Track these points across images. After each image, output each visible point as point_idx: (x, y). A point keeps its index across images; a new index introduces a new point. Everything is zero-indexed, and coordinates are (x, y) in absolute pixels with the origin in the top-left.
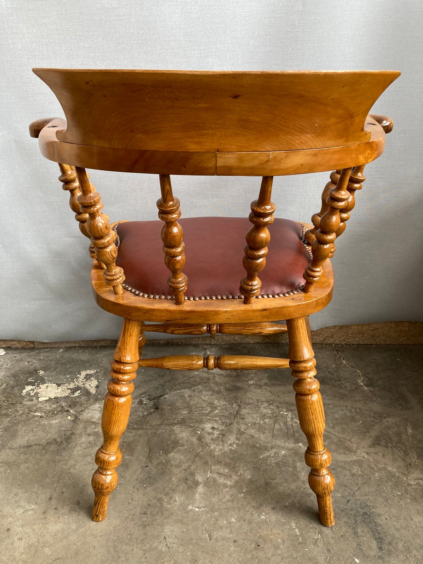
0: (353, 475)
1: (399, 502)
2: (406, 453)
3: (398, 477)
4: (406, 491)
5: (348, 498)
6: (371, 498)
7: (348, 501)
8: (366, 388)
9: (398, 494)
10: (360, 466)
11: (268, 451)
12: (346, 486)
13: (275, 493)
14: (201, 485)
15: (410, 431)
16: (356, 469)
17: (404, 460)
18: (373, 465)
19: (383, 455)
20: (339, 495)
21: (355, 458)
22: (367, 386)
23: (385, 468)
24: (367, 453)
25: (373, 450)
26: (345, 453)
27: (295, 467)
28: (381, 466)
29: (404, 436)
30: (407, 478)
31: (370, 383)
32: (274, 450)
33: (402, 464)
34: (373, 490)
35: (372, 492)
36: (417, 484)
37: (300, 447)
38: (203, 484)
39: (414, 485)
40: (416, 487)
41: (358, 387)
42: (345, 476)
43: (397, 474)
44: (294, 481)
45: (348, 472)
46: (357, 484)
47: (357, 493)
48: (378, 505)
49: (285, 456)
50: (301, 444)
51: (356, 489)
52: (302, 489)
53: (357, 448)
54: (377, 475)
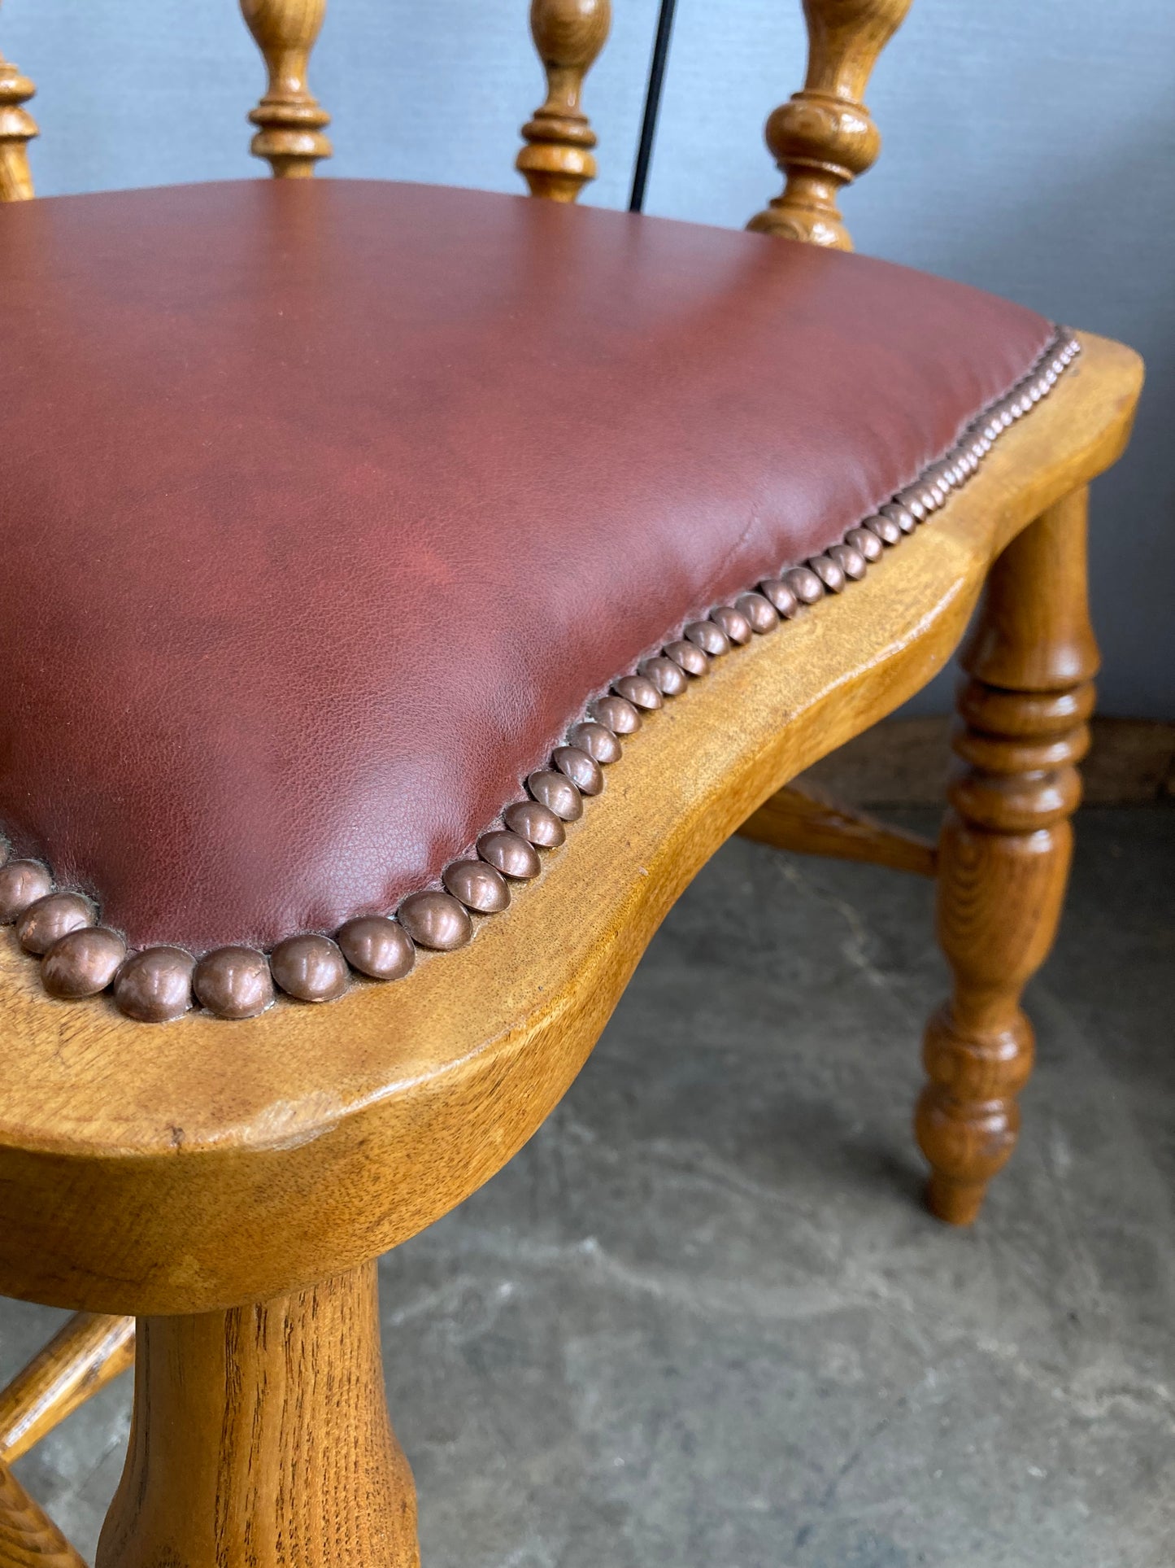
0: (826, 1390)
1: (1039, 1520)
2: (1054, 1265)
3: (1029, 1387)
4: (1068, 1459)
5: (804, 1516)
6: (911, 1509)
7: (802, 1536)
8: (877, 979)
9: (1031, 1479)
10: (859, 1340)
11: (434, 1285)
12: (792, 1451)
13: (445, 1516)
14: (67, 1496)
15: (1063, 1158)
16: (838, 1359)
17: (1048, 1299)
18: (913, 1332)
19: (959, 1282)
20: (760, 1504)
21: (834, 1301)
22: (882, 967)
23: (967, 1345)
24: (889, 1274)
25: (912, 1256)
26: (790, 1281)
27: (554, 1365)
28: (950, 1333)
29: (1040, 1185)
30: (1066, 1390)
31: (894, 959)
32: (465, 1281)
33: (1038, 1317)
34: (919, 1461)
35: (915, 1472)
36: (1116, 1415)
37: (587, 1261)
38: (76, 1487)
39: (1099, 1420)
40: (1109, 1430)
41: (843, 978)
42: (790, 1395)
43: (1023, 1371)
44: (547, 1441)
45: (801, 1376)
46: (845, 1435)
47: (845, 1487)
48: (945, 1547)
49: (512, 1308)
50: (590, 1245)
51: (841, 1461)
52: (583, 1485)
53: (846, 1251)
54: (932, 1379)
